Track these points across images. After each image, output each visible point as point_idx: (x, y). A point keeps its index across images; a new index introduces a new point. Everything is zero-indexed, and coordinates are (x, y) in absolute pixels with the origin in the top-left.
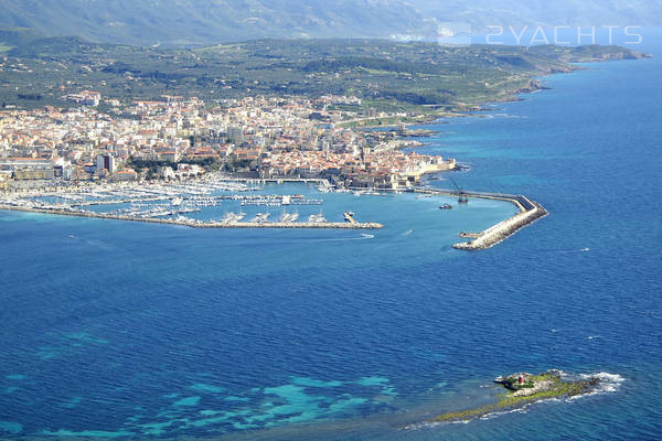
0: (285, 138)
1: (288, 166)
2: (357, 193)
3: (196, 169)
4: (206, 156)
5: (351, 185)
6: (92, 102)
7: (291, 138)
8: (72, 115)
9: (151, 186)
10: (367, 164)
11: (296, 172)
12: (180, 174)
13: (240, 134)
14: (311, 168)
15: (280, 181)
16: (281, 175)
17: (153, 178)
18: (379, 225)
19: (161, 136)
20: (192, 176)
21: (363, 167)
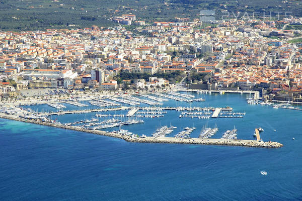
0: (242, 53)
1: (232, 79)
2: (276, 107)
3: (162, 81)
4: (175, 70)
5: (274, 98)
6: (126, 23)
7: (246, 54)
8: (106, 33)
9: (123, 96)
10: (291, 80)
11: (236, 85)
12: (149, 86)
13: (210, 50)
14: (248, 82)
15: (222, 92)
16: (225, 87)
17: (128, 88)
18: (278, 144)
19: (153, 52)
20: (158, 87)
21: (288, 82)
